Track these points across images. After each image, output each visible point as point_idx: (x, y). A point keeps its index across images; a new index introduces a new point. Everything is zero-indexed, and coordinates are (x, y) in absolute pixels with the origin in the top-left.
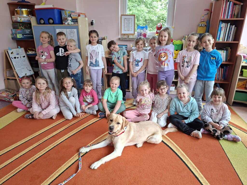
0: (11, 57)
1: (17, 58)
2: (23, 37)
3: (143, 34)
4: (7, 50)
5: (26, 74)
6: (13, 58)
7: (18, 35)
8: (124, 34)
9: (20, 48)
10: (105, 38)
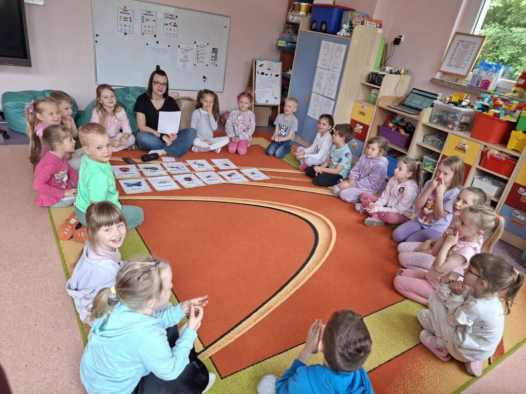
0: (258, 71)
2: (286, 46)
3: (483, 79)
4: (257, 59)
5: (267, 102)
6: (260, 72)
7: (280, 42)
8: (444, 73)
9: (277, 61)
10: (402, 72)
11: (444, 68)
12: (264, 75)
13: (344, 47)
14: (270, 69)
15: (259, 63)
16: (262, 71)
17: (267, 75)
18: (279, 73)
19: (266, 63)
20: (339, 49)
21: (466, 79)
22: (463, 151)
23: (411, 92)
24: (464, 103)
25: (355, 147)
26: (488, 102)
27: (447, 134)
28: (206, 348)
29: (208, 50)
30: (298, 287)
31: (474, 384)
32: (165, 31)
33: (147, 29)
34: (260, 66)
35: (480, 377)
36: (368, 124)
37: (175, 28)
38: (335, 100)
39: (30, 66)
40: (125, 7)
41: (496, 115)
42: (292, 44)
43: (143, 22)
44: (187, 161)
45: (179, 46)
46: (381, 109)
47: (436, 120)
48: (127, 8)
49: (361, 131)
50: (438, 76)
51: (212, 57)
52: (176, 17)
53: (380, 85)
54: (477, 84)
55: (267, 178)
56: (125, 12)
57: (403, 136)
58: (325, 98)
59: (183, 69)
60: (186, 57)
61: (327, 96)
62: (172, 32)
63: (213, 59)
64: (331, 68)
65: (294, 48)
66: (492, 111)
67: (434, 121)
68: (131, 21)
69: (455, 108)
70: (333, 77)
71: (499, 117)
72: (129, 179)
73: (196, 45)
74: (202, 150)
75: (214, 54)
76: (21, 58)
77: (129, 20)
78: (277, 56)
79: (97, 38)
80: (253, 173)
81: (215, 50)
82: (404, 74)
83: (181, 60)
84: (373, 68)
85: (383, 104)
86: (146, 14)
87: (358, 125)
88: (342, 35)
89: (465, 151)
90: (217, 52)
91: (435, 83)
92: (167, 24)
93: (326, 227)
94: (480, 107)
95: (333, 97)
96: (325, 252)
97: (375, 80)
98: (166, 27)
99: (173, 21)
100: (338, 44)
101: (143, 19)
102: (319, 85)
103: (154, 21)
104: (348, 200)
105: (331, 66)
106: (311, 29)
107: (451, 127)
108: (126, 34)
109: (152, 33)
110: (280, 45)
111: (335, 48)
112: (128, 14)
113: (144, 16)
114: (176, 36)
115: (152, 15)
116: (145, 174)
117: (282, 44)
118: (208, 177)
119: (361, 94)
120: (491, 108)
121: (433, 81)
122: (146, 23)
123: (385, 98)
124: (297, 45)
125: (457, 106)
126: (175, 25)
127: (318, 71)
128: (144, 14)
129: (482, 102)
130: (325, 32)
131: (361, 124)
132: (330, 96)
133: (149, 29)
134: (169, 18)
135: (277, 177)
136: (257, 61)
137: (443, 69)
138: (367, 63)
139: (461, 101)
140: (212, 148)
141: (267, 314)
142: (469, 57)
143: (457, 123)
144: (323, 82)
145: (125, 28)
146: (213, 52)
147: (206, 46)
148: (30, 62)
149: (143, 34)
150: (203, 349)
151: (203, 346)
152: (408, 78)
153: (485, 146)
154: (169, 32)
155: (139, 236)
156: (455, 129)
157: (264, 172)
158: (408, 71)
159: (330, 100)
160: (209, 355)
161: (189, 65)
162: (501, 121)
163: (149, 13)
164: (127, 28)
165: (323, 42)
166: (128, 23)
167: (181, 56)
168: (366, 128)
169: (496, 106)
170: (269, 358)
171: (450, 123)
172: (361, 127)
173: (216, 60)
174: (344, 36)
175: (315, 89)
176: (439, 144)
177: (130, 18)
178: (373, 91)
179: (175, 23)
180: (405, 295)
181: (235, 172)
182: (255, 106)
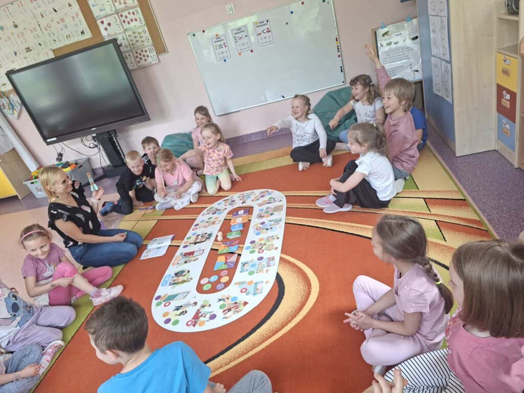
0: (381, 44)
1: (395, 43)
6: (384, 44)
9: (414, 18)
12: (393, 45)
14: (400, 34)
15: (381, 32)
16: (389, 41)
19: (392, 28)
32: (260, 41)
33: (242, 47)
34: (384, 35)
38: (450, 62)
39: (149, 120)
48: (219, 36)
52: (267, 21)
53: (518, 14)
56: (218, 40)
58: (442, 61)
61: (443, 58)
62: (268, 39)
64: (439, 12)
70: (442, 26)
76: (138, 116)
77: (223, 46)
87: (504, 93)
97: (512, 6)
98: (260, 36)
101: (236, 39)
102: (434, 42)
103: (246, 36)
108: (225, 61)
109: (248, 49)
112: (222, 40)
113: (237, 35)
114: (272, 42)
115: (243, 31)
122: (240, 42)
126: (269, 31)
127: (431, 21)
131: (508, 91)
132: (446, 58)
134: (260, 26)
136: (377, 31)
145: (223, 55)
148: (148, 117)
149: (240, 54)
154: (264, 41)
159: (445, 63)
163: (240, 30)
166: (224, 49)
168: (513, 97)
172: (508, 97)
175: (433, 50)
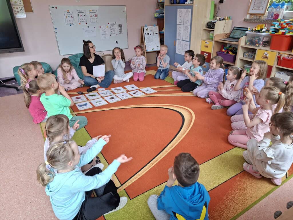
2: (159, 16)
3: (274, 14)
4: (143, 27)
5: (153, 49)
6: (146, 34)
7: (155, 14)
8: (251, 14)
9: (156, 26)
10: (226, 18)
11: (251, 11)
12: (149, 34)
13: (190, 10)
14: (152, 31)
15: (145, 28)
16: (148, 33)
17: (151, 34)
18: (158, 32)
19: (149, 28)
20: (187, 12)
21: (264, 15)
22: (266, 58)
23: (233, 29)
24: (263, 30)
25: (205, 67)
26: (277, 27)
27: (256, 49)
28: (122, 185)
29: (117, 26)
30: (172, 148)
31: (277, 189)
32: (91, 20)
33: (82, 20)
34: (146, 30)
35: (280, 186)
36: (210, 52)
37: (97, 17)
38: (190, 41)
39: (24, 51)
40: (68, 11)
41: (284, 33)
42: (162, 14)
43: (79, 17)
44: (111, 89)
45: (100, 27)
46: (217, 42)
47: (249, 43)
48: (69, 11)
49: (207, 57)
50: (248, 17)
51: (119, 30)
52: (96, 11)
53: (214, 28)
54: (272, 17)
55: (155, 91)
56: (68, 13)
57: (231, 55)
58: (185, 42)
59: (104, 39)
60: (105, 32)
61: (185, 40)
62: (95, 20)
63: (120, 31)
64: (185, 24)
65: (163, 17)
66: (281, 32)
67: (248, 44)
68: (72, 18)
69: (259, 33)
70: (186, 28)
71: (285, 34)
72: (80, 102)
73: (109, 24)
74: (119, 82)
75: (120, 28)
76: (19, 47)
77: (71, 17)
78: (156, 22)
79: (56, 31)
80: (147, 90)
81: (120, 26)
82: (228, 19)
83: (103, 34)
84: (209, 18)
85: (218, 39)
86: (80, 13)
87: (205, 54)
88: (188, 3)
89: (267, 58)
90: (121, 27)
91: (247, 21)
92: (91, 16)
93: (189, 113)
94: (274, 30)
95: (188, 40)
96: (189, 127)
97: (211, 26)
98: (91, 17)
99: (95, 14)
100: (187, 9)
101: (79, 16)
102: (179, 34)
103: (85, 15)
104: (202, 97)
105: (185, 22)
106: (171, 4)
107: (257, 45)
108: (71, 25)
109: (84, 22)
110: (156, 16)
111: (185, 11)
112: (70, 14)
113: (79, 14)
114: (97, 22)
115: (83, 12)
116: (89, 99)
117: (157, 15)
118: (122, 96)
119: (204, 35)
120: (280, 30)
121: (246, 20)
122: (81, 18)
123: (217, 35)
124: (165, 14)
125: (260, 32)
126: (96, 16)
127: (178, 26)
128: (79, 13)
129: (274, 27)
130: (179, 3)
131: (207, 53)
132: (186, 40)
133: (82, 21)
134: (93, 12)
135: (161, 90)
136: (144, 28)
137: (249, 12)
138: (205, 17)
139: (262, 29)
140: (124, 80)
141: (155, 164)
142: (265, 2)
143: (261, 42)
144: (182, 32)
145: (70, 22)
146: (119, 27)
147: (115, 24)
148: (24, 49)
149: (80, 24)
150: (120, 185)
151: (121, 184)
152: (230, 21)
153: (279, 53)
154: (93, 20)
155: (86, 131)
156: (260, 46)
157: (154, 89)
158: (229, 17)
159: (187, 42)
160: (124, 188)
161: (107, 36)
162: (287, 37)
163: (81, 12)
164: (71, 22)
165: (178, 10)
166: (71, 19)
167: (102, 32)
168: (209, 54)
169: (283, 28)
170: (157, 186)
171: (257, 43)
172: (207, 54)
173: (121, 31)
174: (189, 4)
175: (178, 37)
176: (252, 57)
177: (72, 16)
178: (211, 33)
179: (96, 15)
180: (235, 145)
181: (138, 91)
182: (146, 53)
